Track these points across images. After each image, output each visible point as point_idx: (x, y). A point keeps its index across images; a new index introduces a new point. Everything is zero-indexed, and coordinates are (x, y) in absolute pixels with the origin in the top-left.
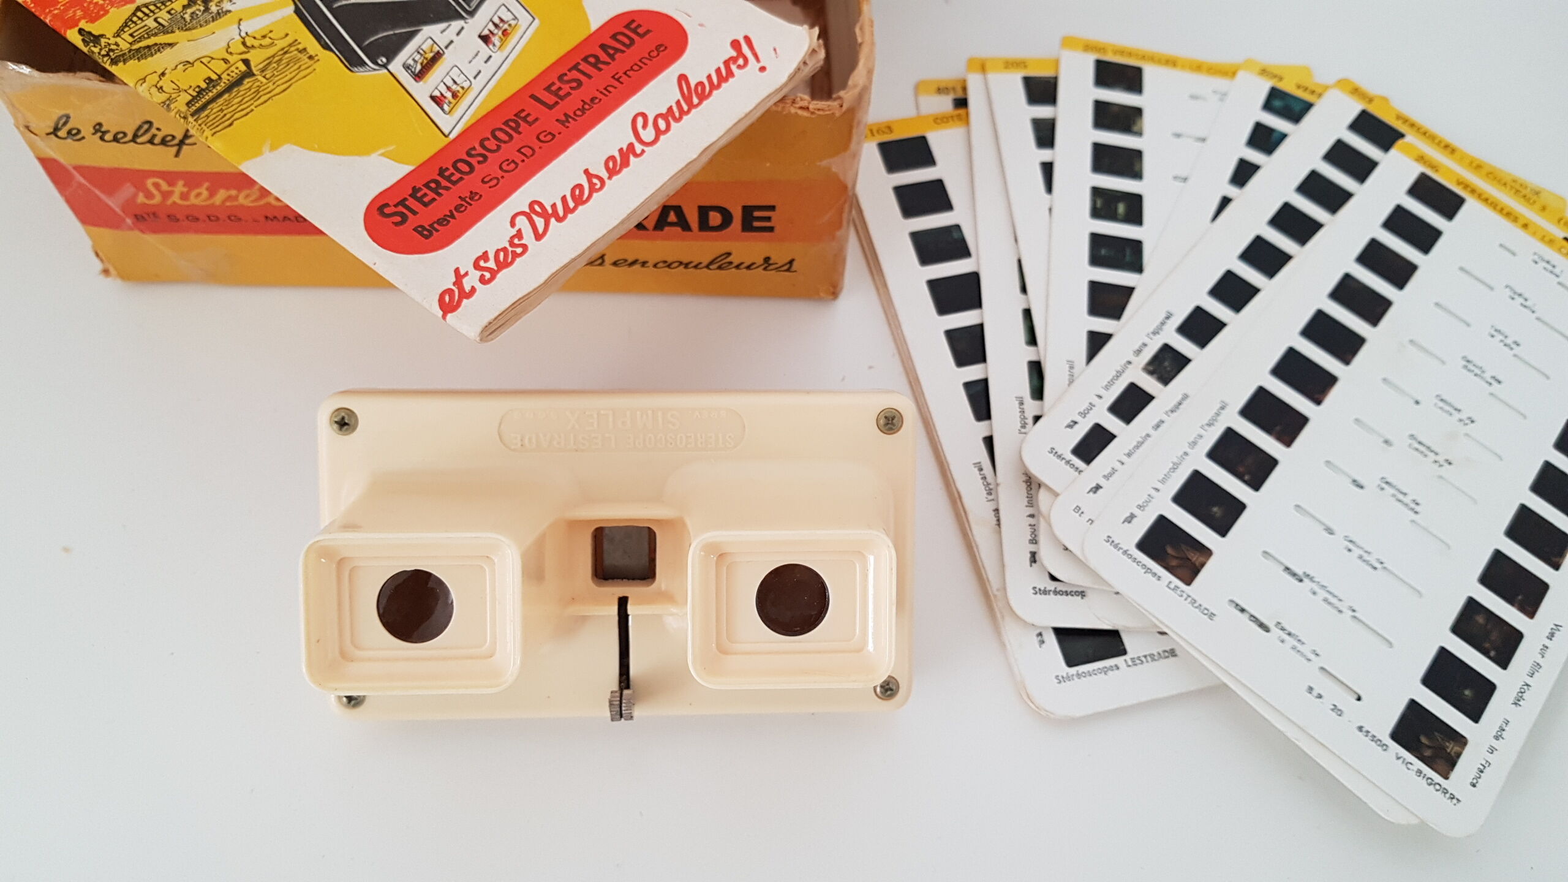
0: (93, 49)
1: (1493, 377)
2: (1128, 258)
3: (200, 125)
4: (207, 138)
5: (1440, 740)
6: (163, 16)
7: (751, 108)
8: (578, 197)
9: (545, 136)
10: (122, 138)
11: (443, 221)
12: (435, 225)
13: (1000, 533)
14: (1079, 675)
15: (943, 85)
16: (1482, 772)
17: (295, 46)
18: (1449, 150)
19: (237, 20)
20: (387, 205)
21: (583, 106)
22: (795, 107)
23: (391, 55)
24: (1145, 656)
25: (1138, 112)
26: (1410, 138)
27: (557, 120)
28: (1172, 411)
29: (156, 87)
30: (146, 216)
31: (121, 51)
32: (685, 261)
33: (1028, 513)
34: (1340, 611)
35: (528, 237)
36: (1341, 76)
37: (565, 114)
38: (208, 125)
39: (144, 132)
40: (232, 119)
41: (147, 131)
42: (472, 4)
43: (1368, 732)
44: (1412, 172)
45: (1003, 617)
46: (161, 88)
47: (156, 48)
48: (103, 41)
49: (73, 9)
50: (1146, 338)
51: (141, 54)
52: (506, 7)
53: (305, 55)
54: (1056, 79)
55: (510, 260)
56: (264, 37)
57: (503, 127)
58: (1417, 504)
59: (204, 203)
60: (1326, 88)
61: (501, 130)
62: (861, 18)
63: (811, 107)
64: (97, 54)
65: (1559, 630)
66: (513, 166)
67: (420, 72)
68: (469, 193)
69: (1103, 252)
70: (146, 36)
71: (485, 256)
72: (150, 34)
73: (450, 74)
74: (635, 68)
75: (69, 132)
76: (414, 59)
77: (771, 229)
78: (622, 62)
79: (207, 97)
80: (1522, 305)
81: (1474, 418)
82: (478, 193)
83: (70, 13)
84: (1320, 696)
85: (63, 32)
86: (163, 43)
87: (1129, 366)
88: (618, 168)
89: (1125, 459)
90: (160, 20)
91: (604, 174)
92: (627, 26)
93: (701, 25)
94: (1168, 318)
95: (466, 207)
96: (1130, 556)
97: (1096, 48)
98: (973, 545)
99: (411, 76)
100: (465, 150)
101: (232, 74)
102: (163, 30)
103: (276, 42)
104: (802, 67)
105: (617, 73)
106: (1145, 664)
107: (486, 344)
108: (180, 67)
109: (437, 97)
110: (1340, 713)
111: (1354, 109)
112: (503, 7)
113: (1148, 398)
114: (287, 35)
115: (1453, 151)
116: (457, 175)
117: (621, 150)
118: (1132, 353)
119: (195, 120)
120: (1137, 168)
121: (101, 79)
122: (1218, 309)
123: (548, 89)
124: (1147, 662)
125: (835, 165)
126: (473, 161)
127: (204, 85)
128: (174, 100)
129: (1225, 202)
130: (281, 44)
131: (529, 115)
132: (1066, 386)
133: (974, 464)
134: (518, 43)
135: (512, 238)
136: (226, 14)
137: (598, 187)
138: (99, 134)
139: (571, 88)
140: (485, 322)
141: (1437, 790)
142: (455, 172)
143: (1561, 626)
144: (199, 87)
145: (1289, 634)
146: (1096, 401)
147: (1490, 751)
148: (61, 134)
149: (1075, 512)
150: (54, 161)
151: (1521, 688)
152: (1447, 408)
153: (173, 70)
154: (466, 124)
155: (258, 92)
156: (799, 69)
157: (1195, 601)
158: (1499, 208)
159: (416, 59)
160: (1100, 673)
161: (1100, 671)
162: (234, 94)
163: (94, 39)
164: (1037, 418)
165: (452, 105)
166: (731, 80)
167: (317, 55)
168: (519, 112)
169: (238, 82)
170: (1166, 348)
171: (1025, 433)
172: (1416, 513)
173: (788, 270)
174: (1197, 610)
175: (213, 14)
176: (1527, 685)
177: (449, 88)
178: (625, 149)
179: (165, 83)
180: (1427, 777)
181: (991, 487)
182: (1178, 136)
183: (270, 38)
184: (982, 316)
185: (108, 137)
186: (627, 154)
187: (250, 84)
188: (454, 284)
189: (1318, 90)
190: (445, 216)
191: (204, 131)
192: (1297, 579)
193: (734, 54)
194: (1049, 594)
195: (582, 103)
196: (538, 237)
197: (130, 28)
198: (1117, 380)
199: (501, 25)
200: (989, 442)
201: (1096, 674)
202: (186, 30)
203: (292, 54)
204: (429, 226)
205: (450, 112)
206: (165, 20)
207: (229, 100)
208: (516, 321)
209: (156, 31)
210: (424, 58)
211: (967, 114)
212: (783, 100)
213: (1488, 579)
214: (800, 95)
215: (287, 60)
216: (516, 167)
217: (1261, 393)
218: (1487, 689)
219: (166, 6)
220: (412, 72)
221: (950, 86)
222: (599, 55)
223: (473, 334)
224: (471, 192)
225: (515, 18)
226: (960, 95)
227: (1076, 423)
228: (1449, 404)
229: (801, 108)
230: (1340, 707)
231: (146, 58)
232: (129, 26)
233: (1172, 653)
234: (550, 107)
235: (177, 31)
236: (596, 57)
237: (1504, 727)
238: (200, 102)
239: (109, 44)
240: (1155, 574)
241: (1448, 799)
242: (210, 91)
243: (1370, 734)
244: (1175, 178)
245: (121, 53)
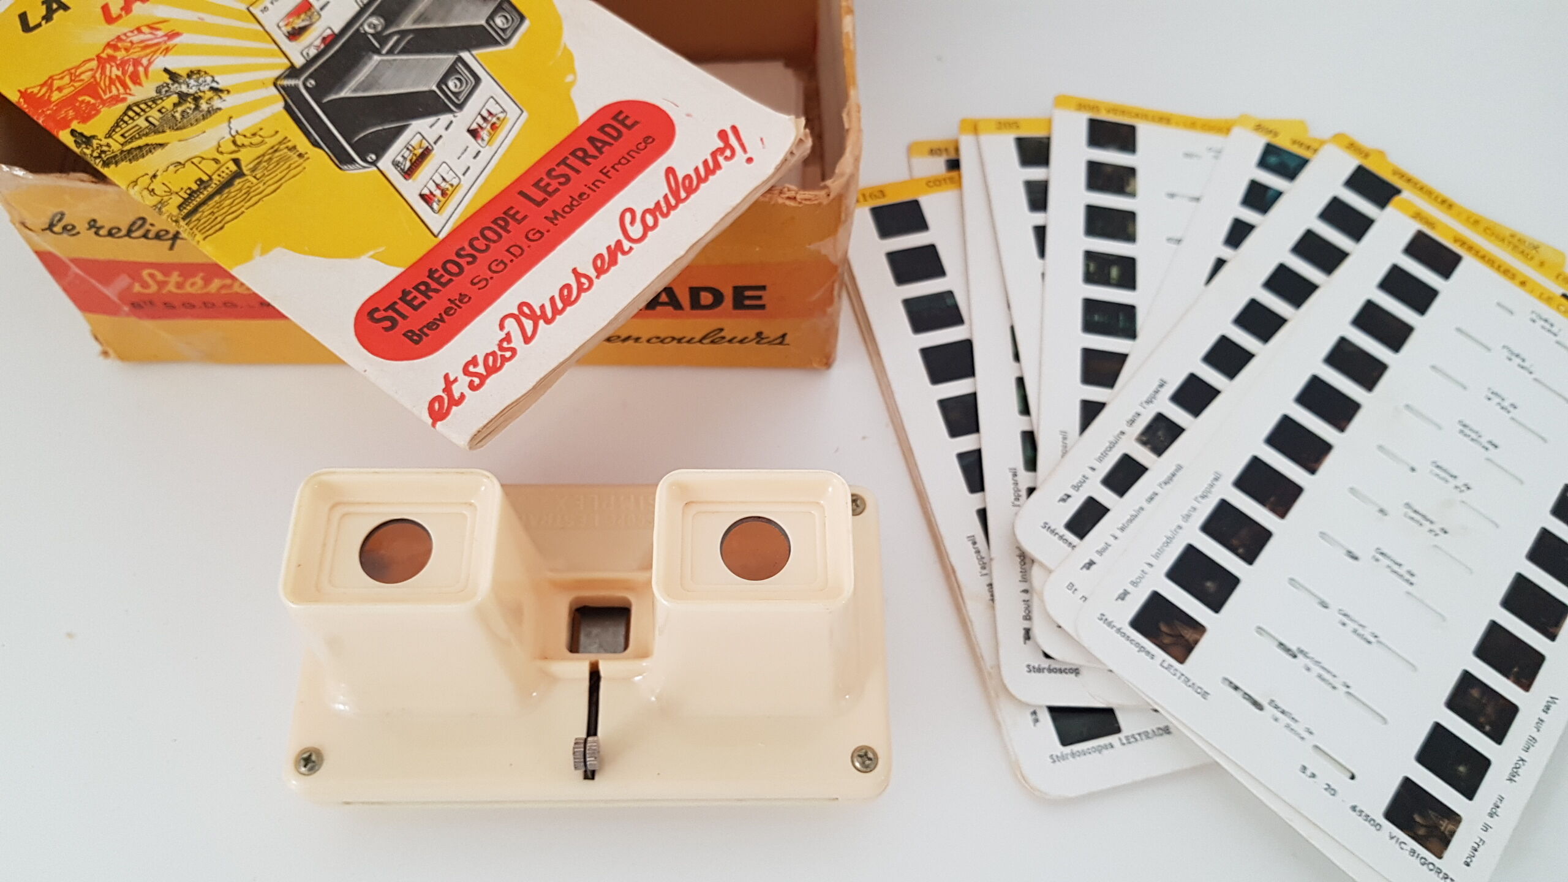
0: (85, 150)
1: (1490, 442)
2: (1121, 324)
3: (191, 229)
4: (198, 242)
5: (1434, 818)
6: (154, 115)
7: (738, 201)
8: (567, 298)
9: (534, 234)
10: (116, 233)
11: (432, 325)
12: (425, 330)
13: (993, 608)
14: (1073, 755)
15: (935, 147)
16: (1476, 850)
17: (285, 143)
18: (1446, 205)
19: (227, 118)
20: (377, 310)
21: (571, 202)
22: (783, 198)
23: (380, 152)
24: (1139, 734)
25: (1131, 172)
26: (1407, 194)
27: (546, 218)
28: (1166, 483)
29: (148, 189)
30: (142, 304)
31: (113, 152)
32: (678, 336)
33: (1023, 588)
34: (1334, 688)
35: (517, 341)
36: (1337, 131)
37: (554, 212)
38: (200, 229)
39: (138, 228)
40: (223, 222)
41: (141, 226)
42: (460, 98)
43: (1361, 811)
44: (1409, 229)
45: (997, 696)
46: (153, 190)
47: (148, 148)
48: (95, 142)
49: (65, 110)
50: (1140, 407)
51: (132, 155)
52: (496, 101)
53: (294, 154)
54: (1049, 139)
55: (499, 364)
56: (254, 135)
57: (493, 226)
58: (1412, 575)
59: (199, 292)
60: (1322, 143)
61: (490, 228)
62: (848, 104)
63: (799, 197)
64: (89, 156)
65: (1555, 703)
66: (502, 266)
67: (409, 169)
68: (458, 295)
69: (1096, 318)
70: (137, 136)
71: (474, 361)
72: (141, 134)
73: (440, 170)
74: (623, 161)
75: (64, 228)
76: (403, 156)
77: (762, 307)
78: (610, 155)
79: (198, 200)
80: (1519, 365)
81: (1470, 485)
82: (467, 295)
83: (63, 114)
84: (1313, 776)
85: (55, 133)
86: (154, 143)
87: (1123, 437)
88: (606, 266)
89: (1118, 533)
90: (150, 119)
91: (592, 273)
92: (615, 118)
93: (688, 115)
94: (1161, 386)
95: (456, 309)
96: (1124, 635)
97: (1089, 106)
98: (967, 620)
99: (400, 173)
100: (455, 251)
101: (223, 175)
102: (154, 129)
103: (266, 140)
104: (789, 157)
105: (605, 167)
106: (1140, 742)
107: (475, 452)
108: (172, 168)
109: (426, 195)
110: (1334, 793)
111: (1349, 165)
112: (491, 100)
113: (1143, 470)
114: (277, 132)
115: (1450, 206)
116: (447, 277)
117: (609, 248)
118: (1125, 423)
119: (187, 224)
120: (1130, 230)
121: (94, 180)
122: (1212, 376)
123: (536, 185)
124: (1142, 739)
125: (825, 248)
126: (462, 262)
127: (195, 187)
128: (166, 203)
129: (1220, 263)
130: (272, 142)
131: (518, 212)
132: (1060, 457)
133: (968, 537)
134: (506, 136)
135: (502, 341)
136: (216, 112)
137: (586, 286)
138: (94, 230)
139: (560, 183)
140: (474, 430)
141: (1431, 870)
142: (444, 274)
143: (1557, 699)
144: (190, 188)
145: (1283, 712)
146: (1089, 473)
147: (1485, 829)
148: (57, 229)
149: (1069, 589)
150: (50, 253)
151: (1516, 764)
152: (1443, 474)
153: (164, 171)
154: (454, 223)
155: (248, 193)
156: (786, 160)
157: (1189, 680)
158: (1496, 265)
159: (406, 155)
160: (1095, 752)
161: (1094, 750)
162: (225, 196)
163: (86, 140)
164: (1031, 491)
165: (441, 204)
166: (718, 172)
167: (306, 153)
168: (508, 209)
169: (229, 183)
170: (1160, 418)
171: (1019, 506)
172: (1412, 584)
173: (781, 343)
174: (1190, 689)
175: (203, 113)
176: (1523, 760)
177: (438, 186)
178: (613, 247)
179: (157, 185)
180: (1420, 856)
181: (985, 561)
182: (1172, 196)
183: (260, 136)
184: (975, 384)
185: (102, 232)
186: (615, 251)
187: (240, 186)
188: (444, 390)
189: (1315, 145)
190: (435, 319)
191: (195, 235)
192: (1291, 655)
193: (721, 145)
194: (1043, 672)
195: (570, 199)
196: (527, 340)
197: (122, 129)
198: (1110, 451)
199: (490, 118)
200: (983, 514)
201: (1090, 753)
202: (177, 129)
203: (281, 153)
204: (419, 330)
205: (439, 211)
206: (156, 119)
207: (220, 202)
208: (506, 426)
209: (147, 131)
210: (414, 154)
211: (960, 177)
212: (770, 190)
213: (1483, 652)
214: (787, 185)
215: (278, 158)
216: (505, 267)
217: (1256, 463)
218: (1481, 764)
219: (157, 104)
220: (401, 169)
221: (943, 147)
222: (586, 148)
223: (463, 443)
224: (460, 294)
225: (504, 111)
226: (953, 156)
227: (1069, 496)
228: (1445, 471)
229: (789, 198)
230: (1333, 786)
231: (137, 159)
232: (120, 127)
233: (1167, 730)
234: (539, 204)
235: (168, 131)
236: (584, 151)
237: (1499, 804)
238: (191, 205)
239: (101, 146)
240: (1148, 653)
241: (1442, 879)
242: (201, 193)
243: (1363, 814)
244: (1169, 240)
245: (112, 155)
